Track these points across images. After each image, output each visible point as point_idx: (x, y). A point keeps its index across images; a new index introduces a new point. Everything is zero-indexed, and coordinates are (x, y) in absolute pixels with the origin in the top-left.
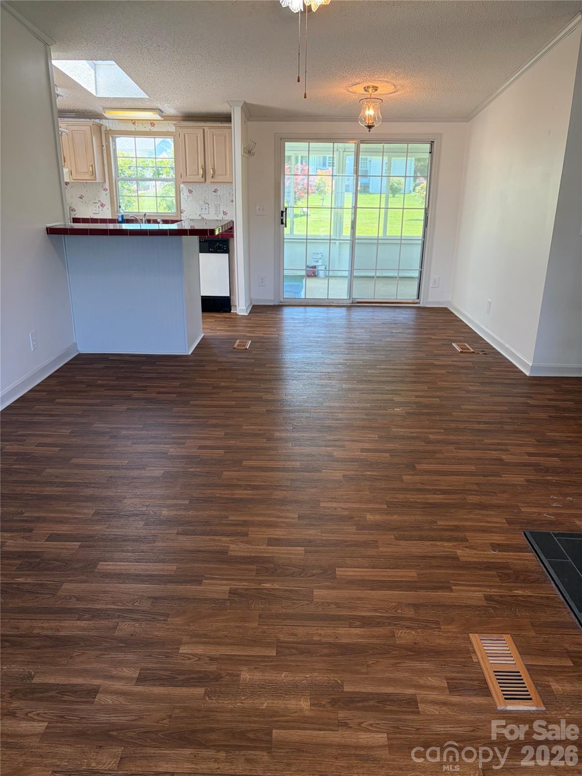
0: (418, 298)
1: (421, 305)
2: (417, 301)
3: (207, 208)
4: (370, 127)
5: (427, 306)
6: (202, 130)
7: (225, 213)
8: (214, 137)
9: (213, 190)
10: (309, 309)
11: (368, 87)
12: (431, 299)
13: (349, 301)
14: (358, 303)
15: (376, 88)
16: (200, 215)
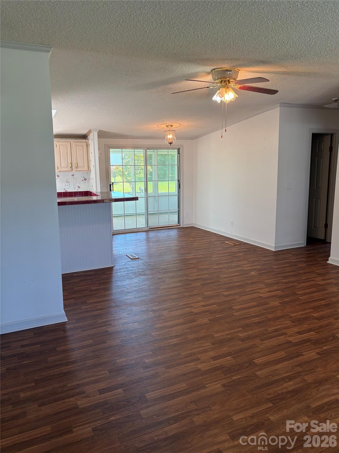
0: (179, 223)
1: (181, 226)
2: (179, 224)
3: (69, 185)
4: (171, 143)
5: (184, 227)
6: (70, 143)
7: (79, 187)
8: (77, 147)
9: (72, 175)
10: (127, 235)
11: (169, 125)
12: (185, 223)
13: (147, 228)
14: (151, 228)
15: (172, 126)
16: (64, 189)
